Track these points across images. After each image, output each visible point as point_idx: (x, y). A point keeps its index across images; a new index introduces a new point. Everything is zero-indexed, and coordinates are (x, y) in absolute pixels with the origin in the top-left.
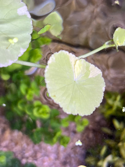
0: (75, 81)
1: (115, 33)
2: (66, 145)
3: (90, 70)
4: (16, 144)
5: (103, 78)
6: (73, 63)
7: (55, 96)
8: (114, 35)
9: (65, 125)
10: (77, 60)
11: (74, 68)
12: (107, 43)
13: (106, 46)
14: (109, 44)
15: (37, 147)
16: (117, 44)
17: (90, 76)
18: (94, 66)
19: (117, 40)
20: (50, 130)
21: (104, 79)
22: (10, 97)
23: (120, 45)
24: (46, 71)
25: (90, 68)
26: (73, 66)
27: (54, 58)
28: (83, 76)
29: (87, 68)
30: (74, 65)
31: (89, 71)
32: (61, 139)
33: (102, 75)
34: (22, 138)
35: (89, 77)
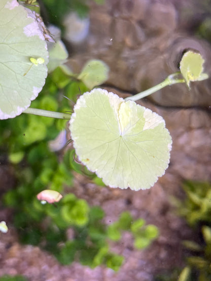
0: (121, 136)
1: (182, 59)
2: (117, 268)
3: (144, 117)
4: (30, 264)
5: (167, 130)
6: (116, 108)
7: (88, 160)
8: (181, 63)
9: (113, 236)
10: (122, 102)
11: (118, 115)
12: (171, 76)
13: (170, 81)
14: (175, 78)
15: (66, 271)
16: (189, 79)
17: (146, 127)
18: (152, 111)
19: (189, 71)
20: (89, 243)
21: (169, 131)
22: (22, 190)
23: (193, 79)
24: (71, 122)
25: (145, 114)
26: (116, 112)
27: (84, 102)
28: (135, 126)
29: (140, 114)
30: (118, 110)
31: (144, 119)
32: (108, 259)
33: (165, 124)
34: (39, 256)
35: (144, 129)
